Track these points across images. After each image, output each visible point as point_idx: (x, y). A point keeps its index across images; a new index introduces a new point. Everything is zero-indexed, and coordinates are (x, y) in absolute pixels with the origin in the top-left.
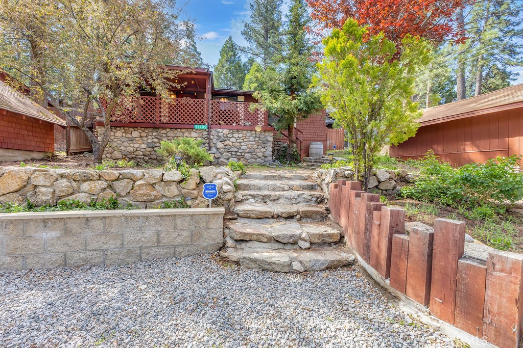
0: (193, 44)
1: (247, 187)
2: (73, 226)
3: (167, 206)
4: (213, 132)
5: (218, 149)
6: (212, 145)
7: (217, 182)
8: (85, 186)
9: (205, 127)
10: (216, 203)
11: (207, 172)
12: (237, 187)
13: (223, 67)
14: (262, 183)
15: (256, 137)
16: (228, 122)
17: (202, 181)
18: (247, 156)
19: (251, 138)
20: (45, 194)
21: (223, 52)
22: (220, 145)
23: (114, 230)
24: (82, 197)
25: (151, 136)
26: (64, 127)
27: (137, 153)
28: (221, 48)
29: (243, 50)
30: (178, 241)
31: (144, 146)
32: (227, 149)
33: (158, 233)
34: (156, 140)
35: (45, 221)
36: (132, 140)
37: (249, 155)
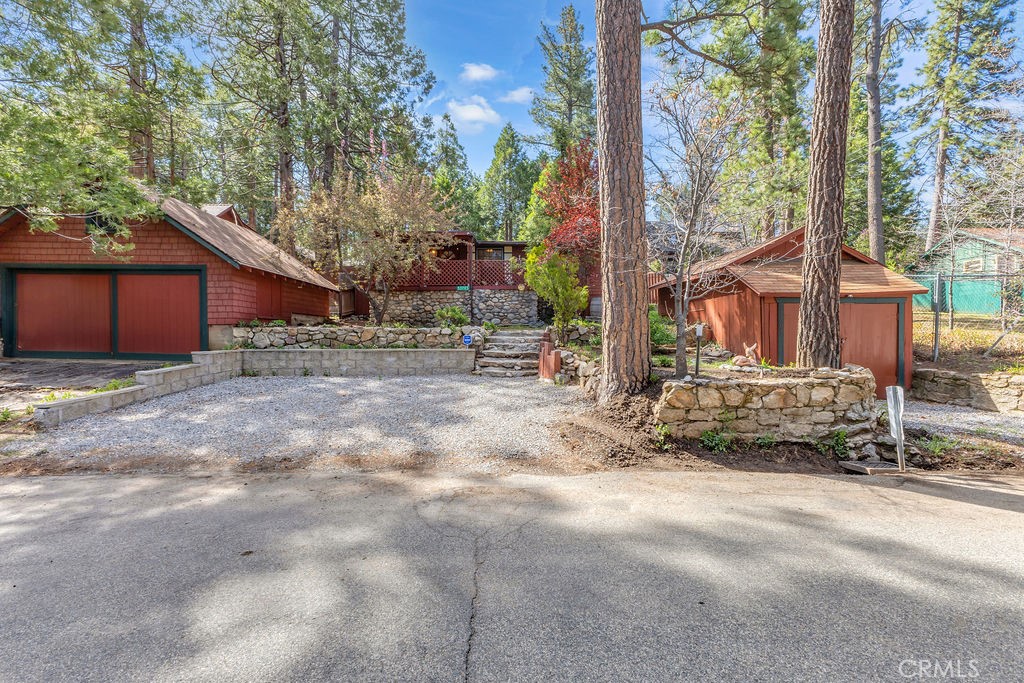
0: (453, 132)
1: (494, 341)
2: (402, 355)
3: (443, 347)
4: (475, 293)
5: (480, 310)
6: (474, 305)
7: (472, 335)
8: (402, 337)
9: (467, 288)
10: (470, 347)
11: (466, 329)
12: (486, 341)
13: (498, 171)
14: (505, 338)
15: (518, 296)
16: (490, 284)
17: (463, 334)
18: (510, 316)
19: (514, 298)
20: (383, 341)
21: (499, 148)
22: (482, 306)
23: (419, 358)
24: (401, 343)
25: (417, 300)
26: (337, 292)
27: (403, 315)
28: (497, 141)
29: (531, 142)
30: (450, 365)
31: (410, 308)
32: (489, 309)
33: (440, 361)
34: (421, 303)
35: (390, 352)
36: (399, 303)
37: (512, 315)
